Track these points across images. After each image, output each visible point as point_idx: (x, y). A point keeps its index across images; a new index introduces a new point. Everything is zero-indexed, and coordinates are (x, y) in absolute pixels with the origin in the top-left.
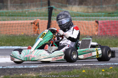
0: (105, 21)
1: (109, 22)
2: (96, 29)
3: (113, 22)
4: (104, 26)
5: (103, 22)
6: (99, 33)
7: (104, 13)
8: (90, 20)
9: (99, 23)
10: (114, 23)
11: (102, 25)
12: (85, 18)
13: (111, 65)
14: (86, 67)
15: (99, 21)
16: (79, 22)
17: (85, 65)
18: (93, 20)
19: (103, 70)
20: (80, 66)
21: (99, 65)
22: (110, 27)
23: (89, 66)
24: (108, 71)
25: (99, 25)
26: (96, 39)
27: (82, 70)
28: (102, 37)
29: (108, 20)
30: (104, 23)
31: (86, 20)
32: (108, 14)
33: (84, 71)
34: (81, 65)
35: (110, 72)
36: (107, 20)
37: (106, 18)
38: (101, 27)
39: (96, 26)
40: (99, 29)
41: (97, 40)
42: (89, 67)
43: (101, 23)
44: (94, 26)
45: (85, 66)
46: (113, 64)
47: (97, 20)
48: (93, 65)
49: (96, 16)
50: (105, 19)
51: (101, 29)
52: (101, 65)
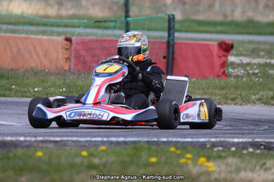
0: (87, 38)
1: (97, 41)
2: (66, 56)
3: (105, 41)
4: (84, 50)
5: (82, 40)
6: (72, 67)
7: (85, 21)
8: (52, 34)
9: (73, 42)
10: (106, 45)
11: (79, 48)
12: (41, 28)
13: (103, 141)
14: (45, 145)
15: (73, 38)
16: (27, 38)
17: (41, 139)
18: (59, 34)
19: (84, 153)
20: (30, 141)
21: (74, 141)
22: (98, 52)
23: (51, 142)
24: (95, 156)
25: (73, 47)
26: (65, 80)
27: (36, 151)
28: (79, 75)
29: (94, 37)
30: (83, 43)
31: (43, 33)
32: (96, 22)
33: (40, 154)
34: (33, 139)
35: (101, 159)
36: (90, 37)
37: (89, 30)
38: (76, 51)
39: (67, 49)
40: (73, 55)
41: (67, 81)
42: (51, 145)
43: (77, 44)
44: (61, 50)
45: (41, 141)
46: (105, 139)
47: (69, 36)
48: (61, 141)
49: (66, 26)
50: (88, 35)
51: (78, 57)
52: (79, 141)
